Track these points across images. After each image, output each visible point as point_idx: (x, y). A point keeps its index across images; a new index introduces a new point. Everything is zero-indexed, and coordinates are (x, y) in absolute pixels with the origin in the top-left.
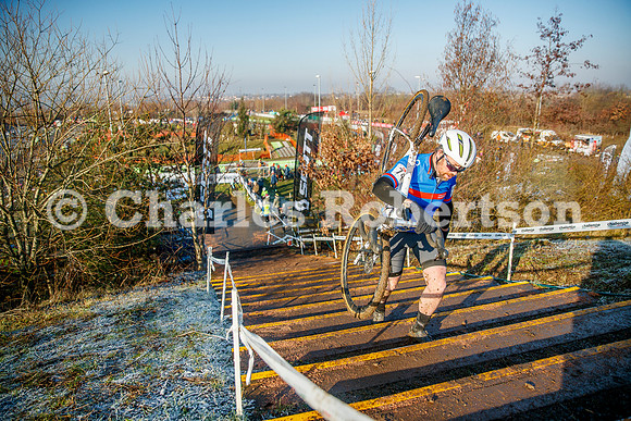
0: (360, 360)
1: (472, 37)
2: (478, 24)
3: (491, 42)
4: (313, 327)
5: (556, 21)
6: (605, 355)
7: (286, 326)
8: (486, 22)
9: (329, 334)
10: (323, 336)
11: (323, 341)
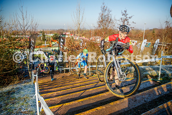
0: (76, 102)
1: (105, 14)
2: (107, 11)
3: (110, 16)
4: (63, 93)
5: (125, 11)
6: (142, 95)
7: (55, 94)
8: (108, 10)
9: (68, 95)
10: (66, 96)
11: (66, 97)
